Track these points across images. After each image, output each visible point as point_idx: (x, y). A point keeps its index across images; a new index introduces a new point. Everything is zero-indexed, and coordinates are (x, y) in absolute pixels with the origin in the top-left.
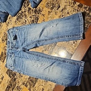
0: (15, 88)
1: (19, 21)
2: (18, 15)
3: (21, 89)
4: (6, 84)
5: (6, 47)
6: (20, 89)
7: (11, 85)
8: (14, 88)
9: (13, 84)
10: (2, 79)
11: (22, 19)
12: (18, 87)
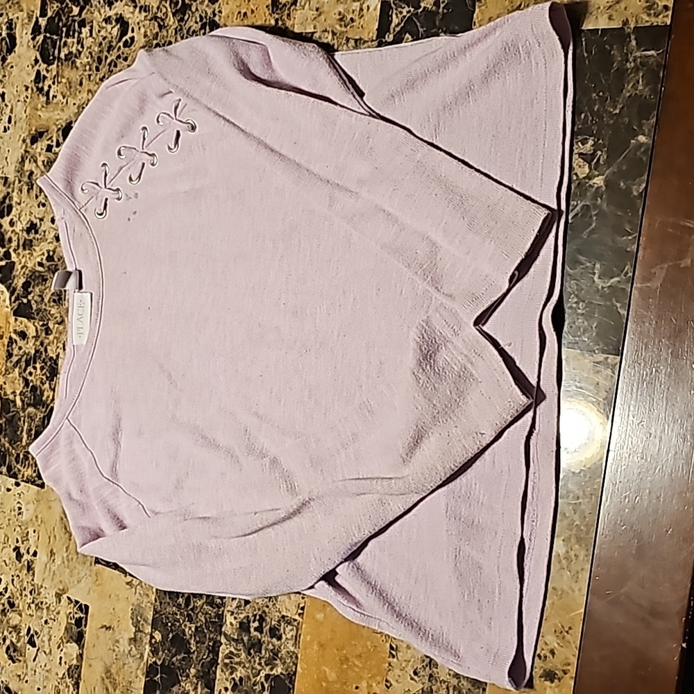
0: (224, 650)
1: (69, 56)
2: (43, 22)
3: (288, 632)
4: (132, 663)
5: (23, 335)
6: (274, 633)
7: (178, 642)
8: (214, 662)
9: (189, 629)
10: (79, 639)
11: (85, 31)
12: (244, 627)
